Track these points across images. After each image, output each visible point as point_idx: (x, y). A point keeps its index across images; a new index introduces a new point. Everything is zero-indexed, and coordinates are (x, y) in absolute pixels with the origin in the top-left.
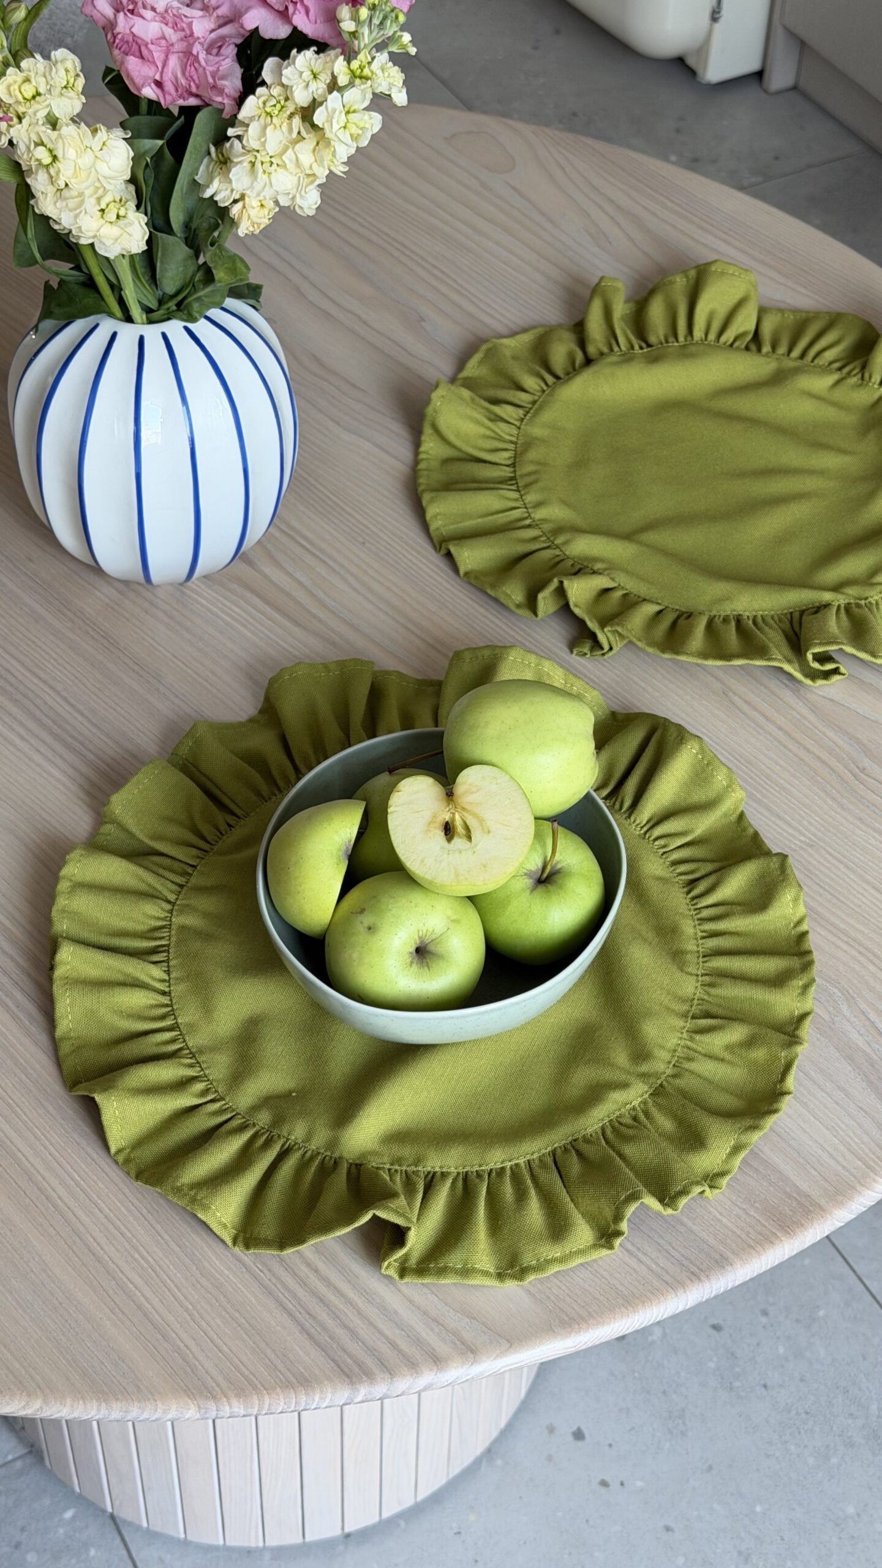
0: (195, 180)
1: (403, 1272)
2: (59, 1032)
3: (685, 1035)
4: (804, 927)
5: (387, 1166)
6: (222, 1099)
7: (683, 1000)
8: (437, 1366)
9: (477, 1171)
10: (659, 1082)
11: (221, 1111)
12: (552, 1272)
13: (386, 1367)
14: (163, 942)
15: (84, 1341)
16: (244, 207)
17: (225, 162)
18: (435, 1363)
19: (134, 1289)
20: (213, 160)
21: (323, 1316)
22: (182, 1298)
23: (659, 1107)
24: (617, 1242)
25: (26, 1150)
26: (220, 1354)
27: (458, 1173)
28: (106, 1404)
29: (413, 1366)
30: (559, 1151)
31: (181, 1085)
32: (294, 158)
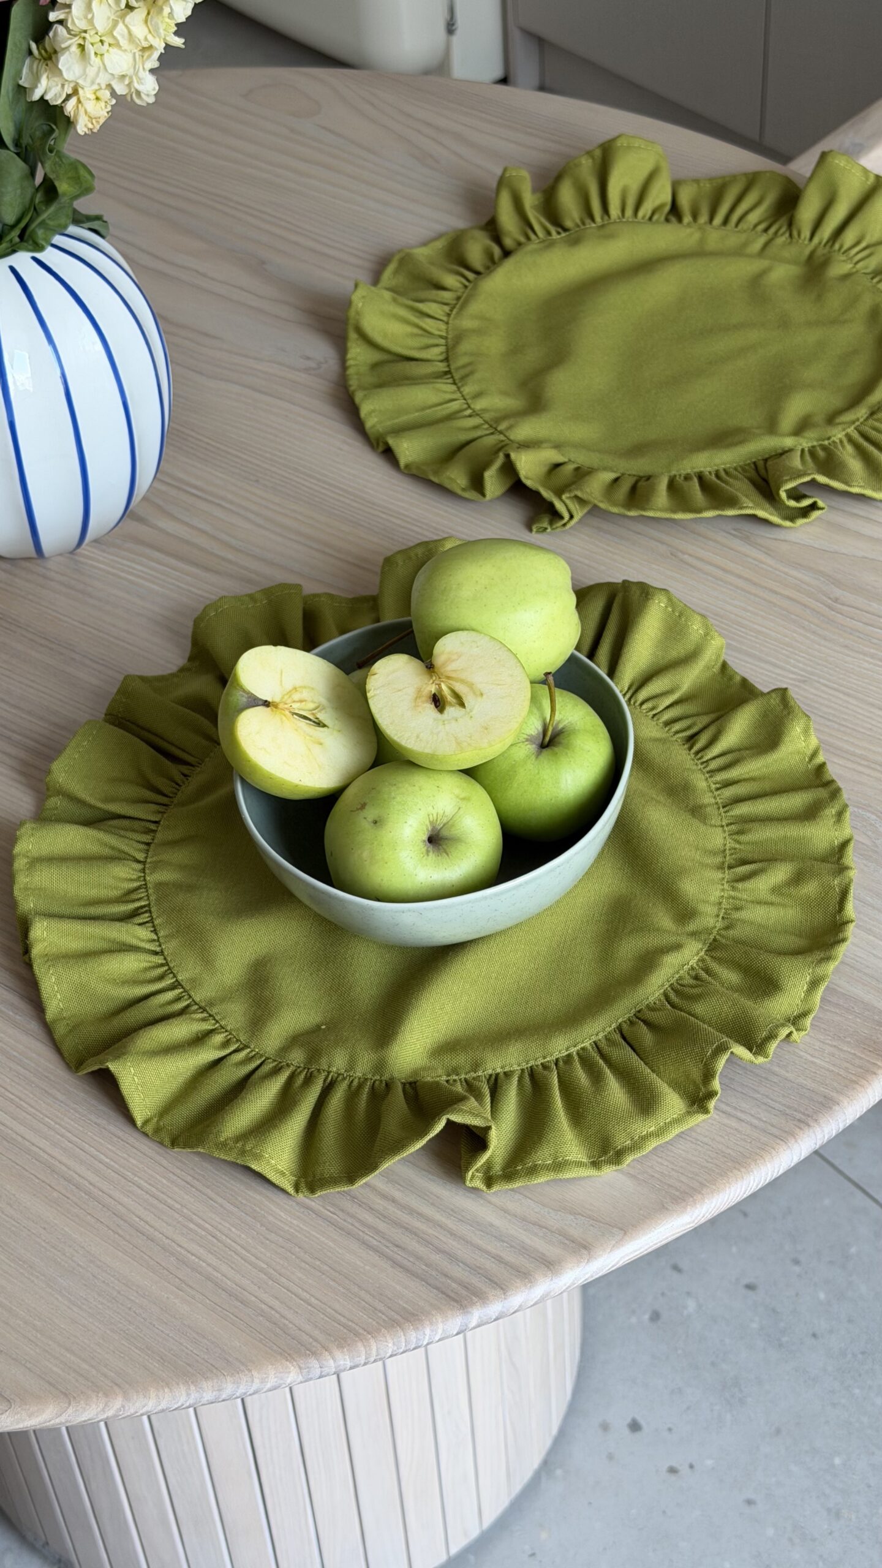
0: (19, 86)
1: (489, 1181)
2: (51, 1013)
3: (726, 886)
4: (820, 758)
5: (444, 1078)
6: (246, 1047)
7: (714, 853)
8: (550, 1270)
9: (542, 1064)
10: (712, 937)
11: (249, 1059)
12: (650, 1148)
13: (496, 1283)
14: (143, 903)
15: (154, 1326)
16: (79, 101)
17: (50, 57)
18: (548, 1267)
19: (197, 1260)
20: (37, 59)
21: (413, 1245)
22: (253, 1259)
23: (720, 961)
24: (712, 1104)
25: (43, 1143)
26: (309, 1307)
27: (523, 1070)
28: (195, 1386)
29: (525, 1276)
30: (625, 1026)
31: (199, 1040)
32: (126, 31)
